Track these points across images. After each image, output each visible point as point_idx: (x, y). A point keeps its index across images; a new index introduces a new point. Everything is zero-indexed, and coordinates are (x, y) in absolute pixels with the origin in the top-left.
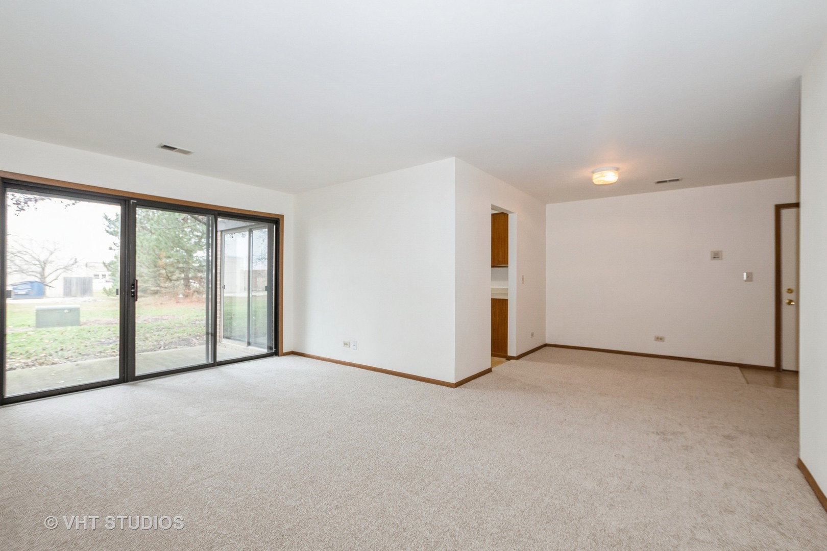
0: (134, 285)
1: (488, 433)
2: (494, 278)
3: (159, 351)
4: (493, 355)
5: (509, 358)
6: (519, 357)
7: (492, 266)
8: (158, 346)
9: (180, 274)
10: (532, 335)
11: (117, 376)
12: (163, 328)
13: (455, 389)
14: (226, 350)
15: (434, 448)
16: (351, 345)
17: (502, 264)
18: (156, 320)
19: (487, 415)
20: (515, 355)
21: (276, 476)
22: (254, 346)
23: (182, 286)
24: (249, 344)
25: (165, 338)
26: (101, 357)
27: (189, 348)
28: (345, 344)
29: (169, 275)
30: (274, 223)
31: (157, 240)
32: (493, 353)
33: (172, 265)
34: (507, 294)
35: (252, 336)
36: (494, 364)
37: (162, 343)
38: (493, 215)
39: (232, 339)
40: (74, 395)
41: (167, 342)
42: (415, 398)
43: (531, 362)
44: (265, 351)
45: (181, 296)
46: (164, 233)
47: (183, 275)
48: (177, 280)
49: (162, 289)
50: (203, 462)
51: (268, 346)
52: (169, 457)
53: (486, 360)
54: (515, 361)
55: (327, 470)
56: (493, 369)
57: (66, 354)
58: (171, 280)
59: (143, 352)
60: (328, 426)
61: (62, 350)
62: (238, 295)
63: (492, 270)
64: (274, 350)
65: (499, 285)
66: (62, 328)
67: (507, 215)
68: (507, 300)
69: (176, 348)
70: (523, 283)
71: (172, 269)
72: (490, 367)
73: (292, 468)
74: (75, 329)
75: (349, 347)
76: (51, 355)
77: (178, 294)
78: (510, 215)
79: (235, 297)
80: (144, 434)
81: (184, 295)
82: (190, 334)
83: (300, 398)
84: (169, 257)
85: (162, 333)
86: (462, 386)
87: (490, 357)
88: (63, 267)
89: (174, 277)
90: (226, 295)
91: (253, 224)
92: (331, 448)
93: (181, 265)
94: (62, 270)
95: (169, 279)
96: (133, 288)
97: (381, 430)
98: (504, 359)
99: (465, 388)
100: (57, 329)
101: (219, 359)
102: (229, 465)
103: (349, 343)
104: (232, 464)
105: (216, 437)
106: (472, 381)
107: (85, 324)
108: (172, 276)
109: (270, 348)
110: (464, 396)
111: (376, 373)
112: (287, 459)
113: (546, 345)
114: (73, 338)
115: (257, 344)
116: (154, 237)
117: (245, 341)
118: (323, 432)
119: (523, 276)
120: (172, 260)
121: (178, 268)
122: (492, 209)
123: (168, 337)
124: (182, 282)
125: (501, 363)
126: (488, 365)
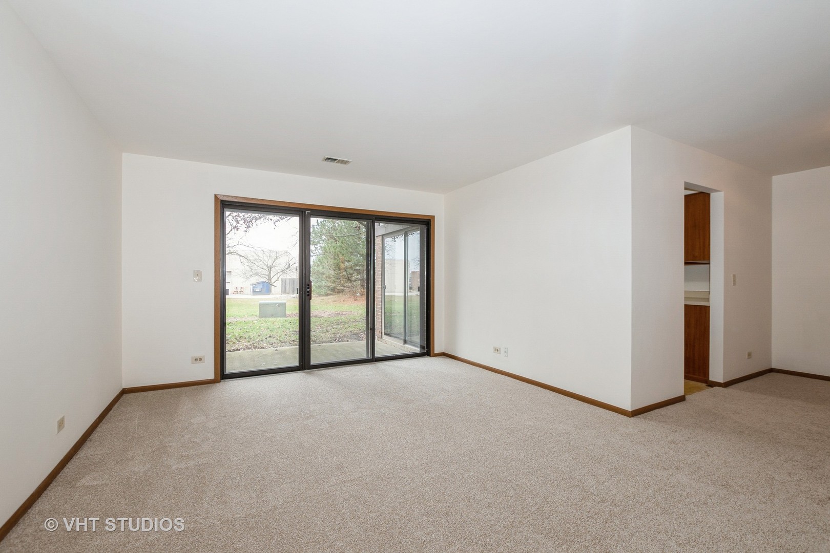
0: (309, 285)
1: (684, 494)
2: (688, 278)
3: (335, 343)
4: (686, 377)
5: (713, 384)
6: (727, 385)
7: (686, 263)
8: (334, 339)
9: (357, 275)
10: (750, 355)
11: (296, 364)
12: (341, 323)
13: (631, 418)
14: (385, 346)
15: (603, 501)
16: (502, 351)
17: (700, 260)
18: (338, 315)
19: (682, 465)
20: (722, 381)
21: (410, 496)
22: (409, 344)
23: (360, 286)
24: (405, 342)
25: (341, 331)
26: (293, 345)
27: (358, 342)
28: (496, 350)
29: (349, 276)
30: (425, 224)
31: (341, 246)
32: (687, 375)
33: (351, 268)
34: (708, 300)
35: (408, 333)
36: (688, 390)
37: (338, 336)
38: (686, 197)
39: (392, 337)
40: (267, 377)
41: (342, 335)
42: (576, 423)
43: (748, 393)
44: (417, 350)
45: (358, 294)
46: (345, 240)
47: (359, 276)
48: (355, 281)
49: (345, 288)
50: (346, 463)
51: (420, 345)
52: (320, 450)
53: (676, 384)
54: (721, 389)
55: (464, 502)
56: (686, 396)
57: (272, 340)
58: (351, 281)
59: (323, 343)
60: (471, 444)
61: (270, 336)
62: (396, 294)
63: (685, 267)
64: (426, 350)
65: (698, 287)
66: (274, 319)
67: (709, 195)
68: (709, 306)
69: (347, 341)
70: (734, 284)
71: (351, 272)
72: (682, 393)
73: (428, 489)
74: (282, 319)
75: (500, 354)
76: (262, 341)
77: (356, 293)
78: (712, 195)
79: (394, 296)
80: (306, 422)
81: (360, 294)
82: (360, 329)
83: (445, 406)
84: (349, 261)
85: (339, 327)
86: (641, 416)
87: (683, 379)
88: (281, 270)
89: (353, 278)
90: (386, 294)
91: (408, 226)
92: (472, 473)
93: (358, 268)
94: (281, 273)
95: (349, 280)
96: (308, 288)
97: (531, 460)
98: (704, 385)
99: (645, 419)
100: (271, 319)
101: (376, 355)
102: (368, 472)
103: (500, 348)
104: (370, 471)
105: (362, 436)
106: (656, 411)
107: (289, 316)
108: (351, 277)
109: (422, 347)
110: (645, 431)
111: (529, 385)
112: (424, 476)
113: (772, 370)
114: (279, 328)
115: (412, 343)
116: (339, 244)
117: (401, 339)
118: (465, 450)
119: (734, 276)
120: (351, 263)
121: (355, 270)
122: (686, 189)
123: (343, 331)
124: (359, 282)
125: (700, 389)
126: (680, 392)
